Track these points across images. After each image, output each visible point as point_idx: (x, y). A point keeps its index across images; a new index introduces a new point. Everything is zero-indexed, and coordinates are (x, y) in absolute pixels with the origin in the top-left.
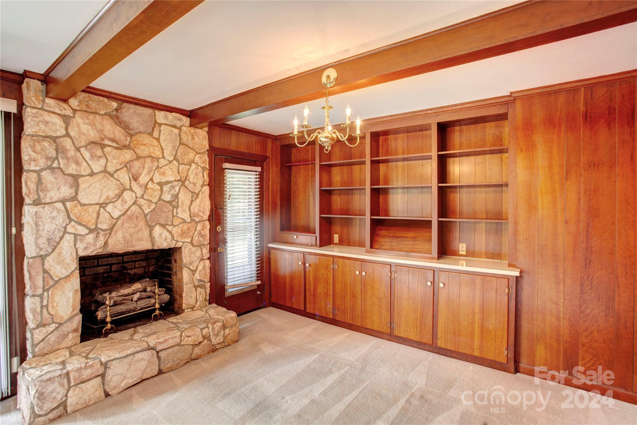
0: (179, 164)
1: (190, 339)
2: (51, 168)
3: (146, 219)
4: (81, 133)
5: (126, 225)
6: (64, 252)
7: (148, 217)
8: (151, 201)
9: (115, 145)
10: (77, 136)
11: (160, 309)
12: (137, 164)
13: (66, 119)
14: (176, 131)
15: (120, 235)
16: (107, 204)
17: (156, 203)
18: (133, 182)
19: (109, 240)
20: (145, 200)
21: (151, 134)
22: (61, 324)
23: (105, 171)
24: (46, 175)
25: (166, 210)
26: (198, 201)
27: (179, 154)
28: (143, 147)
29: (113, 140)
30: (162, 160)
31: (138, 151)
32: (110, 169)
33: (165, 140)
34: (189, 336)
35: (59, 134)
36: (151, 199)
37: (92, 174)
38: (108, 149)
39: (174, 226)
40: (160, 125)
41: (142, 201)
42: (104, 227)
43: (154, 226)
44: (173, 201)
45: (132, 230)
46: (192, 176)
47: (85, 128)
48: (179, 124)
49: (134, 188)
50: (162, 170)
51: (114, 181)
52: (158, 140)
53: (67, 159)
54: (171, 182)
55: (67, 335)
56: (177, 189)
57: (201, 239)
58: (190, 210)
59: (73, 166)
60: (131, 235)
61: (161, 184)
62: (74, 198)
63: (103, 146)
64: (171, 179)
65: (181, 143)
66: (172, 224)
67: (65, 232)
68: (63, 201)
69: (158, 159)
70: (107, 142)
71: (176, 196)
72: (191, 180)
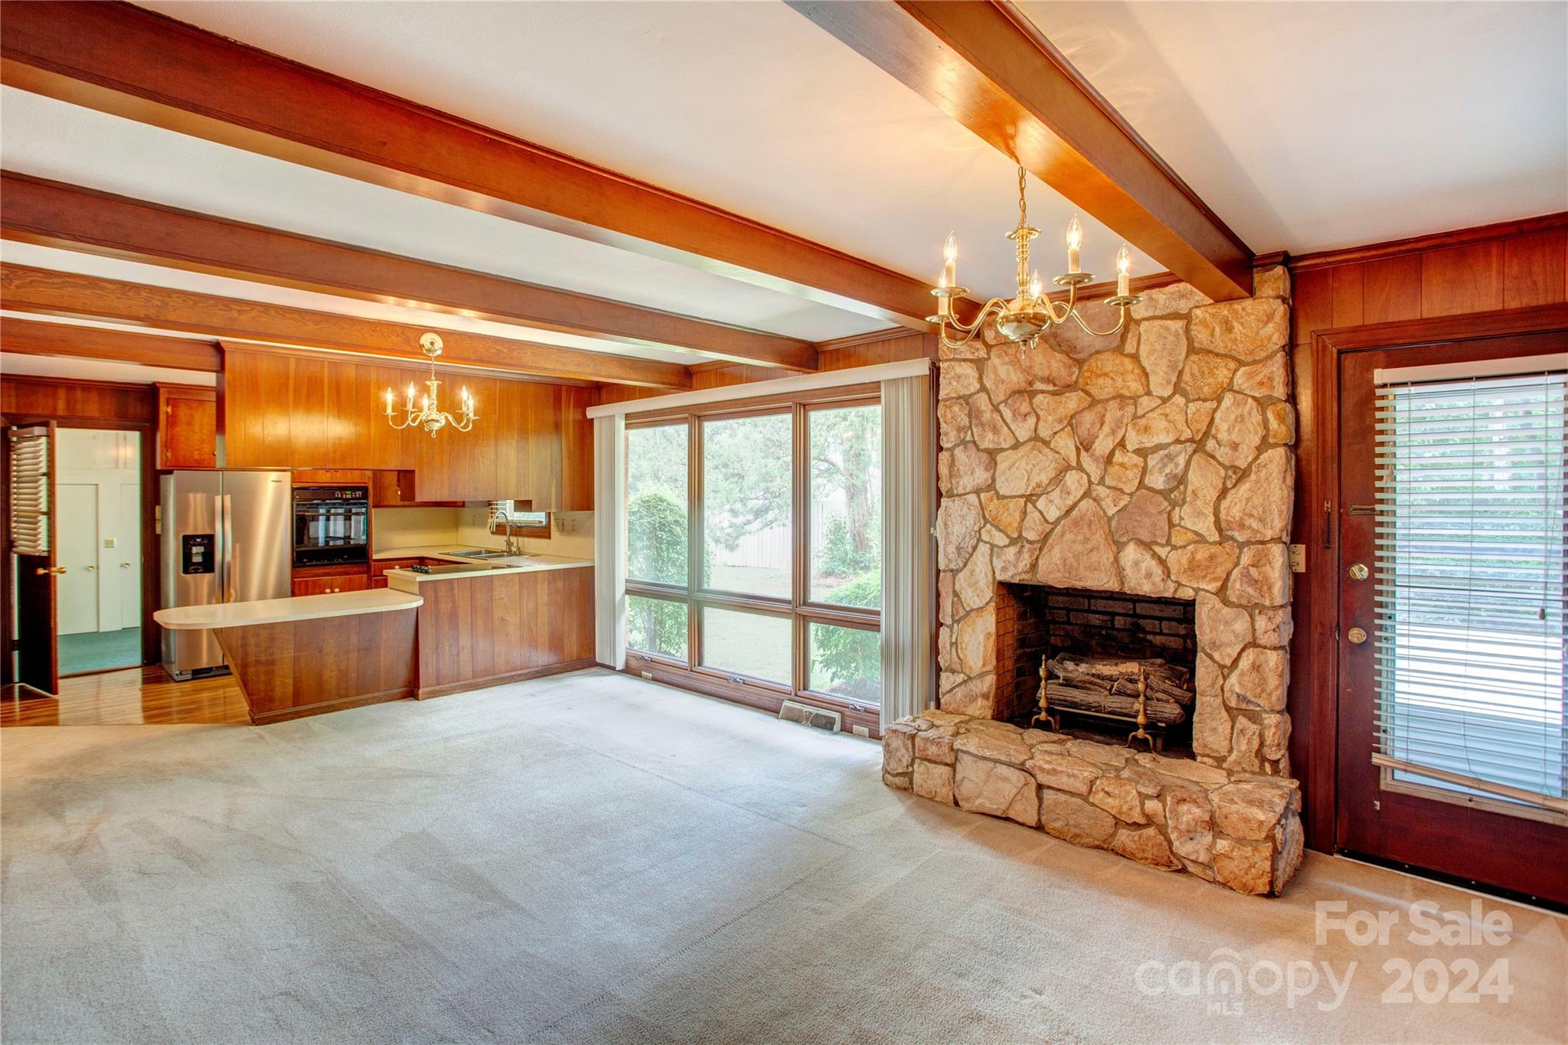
0: (1188, 401)
1: (1110, 800)
2: (963, 443)
3: (1110, 527)
4: (999, 381)
5: (1068, 536)
6: (978, 571)
7: (1114, 523)
8: (1122, 491)
9: (1051, 388)
10: (994, 388)
12: (1088, 418)
13: (979, 364)
14: (1177, 325)
15: (1056, 553)
16: (1039, 496)
17: (1131, 495)
18: (1083, 453)
19: (1040, 562)
20: (1109, 487)
21: (1119, 350)
22: (970, 678)
23: (1036, 438)
24: (958, 452)
25: (1152, 510)
26: (1244, 489)
27: (1186, 377)
28: (1101, 381)
29: (1048, 380)
30: (1145, 400)
31: (1094, 391)
32: (1044, 433)
33: (1151, 352)
34: (1108, 793)
35: (972, 390)
36: (1121, 486)
37: (1016, 446)
38: (1040, 397)
39: (1174, 548)
40: (1138, 322)
41: (1101, 491)
42: (1031, 536)
43: (1126, 544)
44: (1172, 490)
45: (1079, 547)
46: (1224, 427)
47: (1004, 371)
48: (1183, 306)
49: (1085, 465)
50: (1142, 422)
51: (1050, 454)
52: (1135, 357)
53: (982, 425)
54: (1166, 446)
55: (976, 698)
56: (1181, 460)
57: (1250, 590)
58: (1216, 514)
59: (990, 436)
60: (1077, 557)
61: (1143, 453)
62: (991, 486)
63: (1032, 394)
64: (1164, 438)
65: (1191, 350)
66: (1168, 542)
67: (979, 540)
68: (977, 492)
69: (1135, 399)
70: (1039, 386)
71: (1181, 480)
72: (1223, 436)
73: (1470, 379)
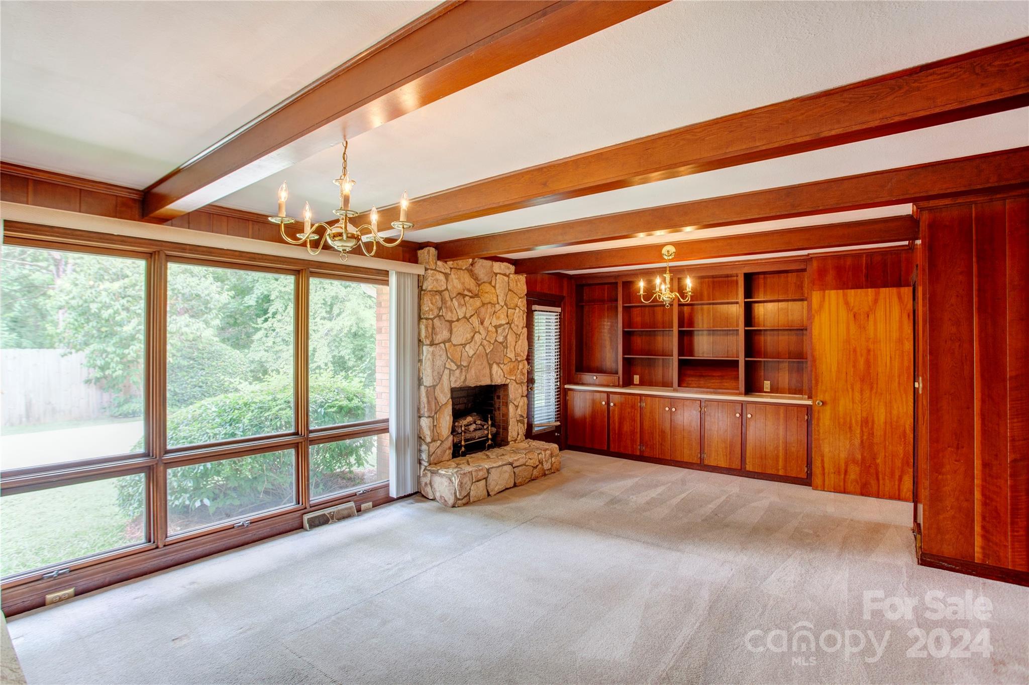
0: (508, 308)
1: (531, 461)
2: (438, 316)
3: (487, 357)
4: (454, 287)
5: (477, 362)
6: (444, 384)
7: (489, 356)
8: (490, 342)
9: (470, 294)
10: (452, 290)
11: (492, 440)
12: (483, 310)
13: (447, 275)
14: (506, 279)
15: (473, 371)
16: (466, 344)
17: (493, 344)
18: (481, 326)
19: (468, 376)
20: (487, 341)
21: (490, 283)
22: (442, 442)
23: (465, 317)
24: (436, 321)
25: (500, 350)
26: (520, 341)
27: (508, 299)
28: (486, 295)
29: (469, 291)
30: (497, 306)
31: (483, 299)
32: (468, 316)
33: (500, 287)
34: (530, 459)
35: (443, 289)
36: (490, 340)
37: (458, 320)
38: (467, 298)
39: (505, 365)
40: (496, 274)
41: (485, 342)
42: (465, 364)
43: (492, 364)
44: (503, 342)
45: (480, 367)
46: (516, 319)
47: (456, 282)
48: (508, 272)
49: (481, 331)
50: (497, 314)
51: (470, 325)
52: (494, 287)
53: (447, 308)
54: (503, 325)
55: (446, 451)
56: (507, 331)
57: (522, 377)
58: (515, 350)
59: (449, 314)
60: (479, 372)
61: (496, 327)
62: (449, 340)
63: (464, 296)
64: (503, 322)
65: (510, 290)
66: (503, 363)
67: (445, 368)
68: (444, 342)
69: (494, 305)
70: (466, 293)
71: (506, 337)
72: (515, 322)
73: (547, 311)
